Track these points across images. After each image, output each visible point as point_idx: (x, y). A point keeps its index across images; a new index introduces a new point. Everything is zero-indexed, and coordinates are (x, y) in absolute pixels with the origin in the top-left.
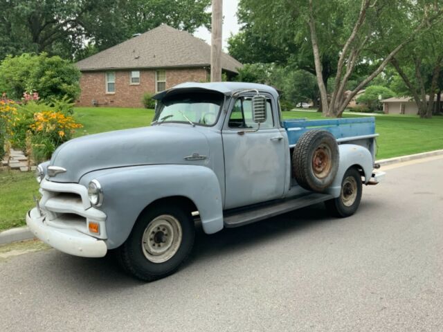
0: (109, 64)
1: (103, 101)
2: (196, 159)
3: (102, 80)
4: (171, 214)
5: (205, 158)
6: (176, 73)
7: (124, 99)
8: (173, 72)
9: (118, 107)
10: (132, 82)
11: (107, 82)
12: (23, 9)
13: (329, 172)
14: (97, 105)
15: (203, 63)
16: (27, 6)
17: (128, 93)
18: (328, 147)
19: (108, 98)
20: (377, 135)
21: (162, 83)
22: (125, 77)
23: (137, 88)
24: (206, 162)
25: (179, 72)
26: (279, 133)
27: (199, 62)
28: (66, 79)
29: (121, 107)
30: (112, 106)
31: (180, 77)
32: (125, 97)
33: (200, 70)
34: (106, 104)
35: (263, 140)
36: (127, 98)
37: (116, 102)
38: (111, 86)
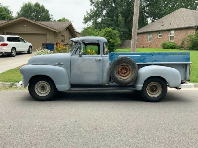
0: (150, 29)
1: (146, 45)
2: (59, 65)
3: (147, 36)
4: (46, 81)
5: (63, 64)
6: (179, 31)
7: (154, 45)
8: (178, 31)
9: (152, 48)
10: (159, 36)
11: (149, 37)
12: (119, 10)
13: (130, 77)
14: (143, 47)
15: (194, 25)
16: (121, 9)
17: (156, 42)
18: (129, 65)
19: (148, 44)
20: (191, 62)
21: (172, 36)
22: (156, 35)
23: (160, 39)
24: (63, 66)
25: (181, 31)
26: (101, 57)
27: (191, 25)
28: (112, 37)
29: (153, 48)
30: (149, 48)
31: (181, 33)
32: (155, 44)
33: (192, 29)
34: (147, 47)
35: (90, 60)
36: (156, 44)
37: (151, 46)
38: (150, 39)
